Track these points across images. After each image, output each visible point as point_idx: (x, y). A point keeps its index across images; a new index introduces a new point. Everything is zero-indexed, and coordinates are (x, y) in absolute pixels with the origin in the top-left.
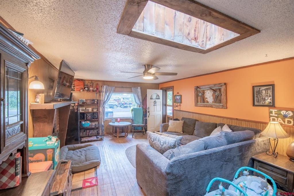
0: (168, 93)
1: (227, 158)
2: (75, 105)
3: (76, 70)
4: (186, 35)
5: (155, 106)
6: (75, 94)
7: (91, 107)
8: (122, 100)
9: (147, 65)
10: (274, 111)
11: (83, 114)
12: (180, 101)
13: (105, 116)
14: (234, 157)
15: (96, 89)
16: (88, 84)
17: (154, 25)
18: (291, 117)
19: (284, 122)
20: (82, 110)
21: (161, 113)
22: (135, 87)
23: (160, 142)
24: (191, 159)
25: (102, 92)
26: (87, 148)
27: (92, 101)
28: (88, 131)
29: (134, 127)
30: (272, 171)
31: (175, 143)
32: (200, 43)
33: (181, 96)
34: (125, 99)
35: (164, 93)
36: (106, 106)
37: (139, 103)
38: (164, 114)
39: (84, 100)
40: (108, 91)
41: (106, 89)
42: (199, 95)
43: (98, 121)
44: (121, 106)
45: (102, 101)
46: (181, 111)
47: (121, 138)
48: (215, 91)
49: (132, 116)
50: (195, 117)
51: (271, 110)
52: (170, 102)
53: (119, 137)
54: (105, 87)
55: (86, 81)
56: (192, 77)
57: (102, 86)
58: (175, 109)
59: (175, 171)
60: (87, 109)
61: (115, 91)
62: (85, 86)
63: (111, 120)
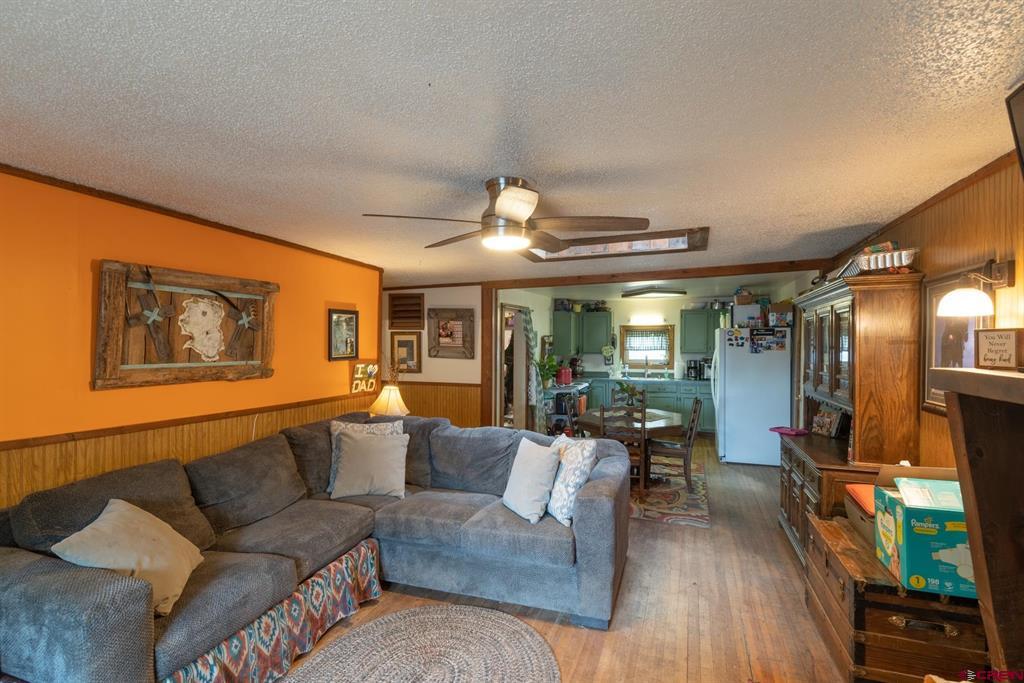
10: (361, 366)
18: (375, 376)
19: (367, 387)
48: (234, 309)
51: (358, 366)
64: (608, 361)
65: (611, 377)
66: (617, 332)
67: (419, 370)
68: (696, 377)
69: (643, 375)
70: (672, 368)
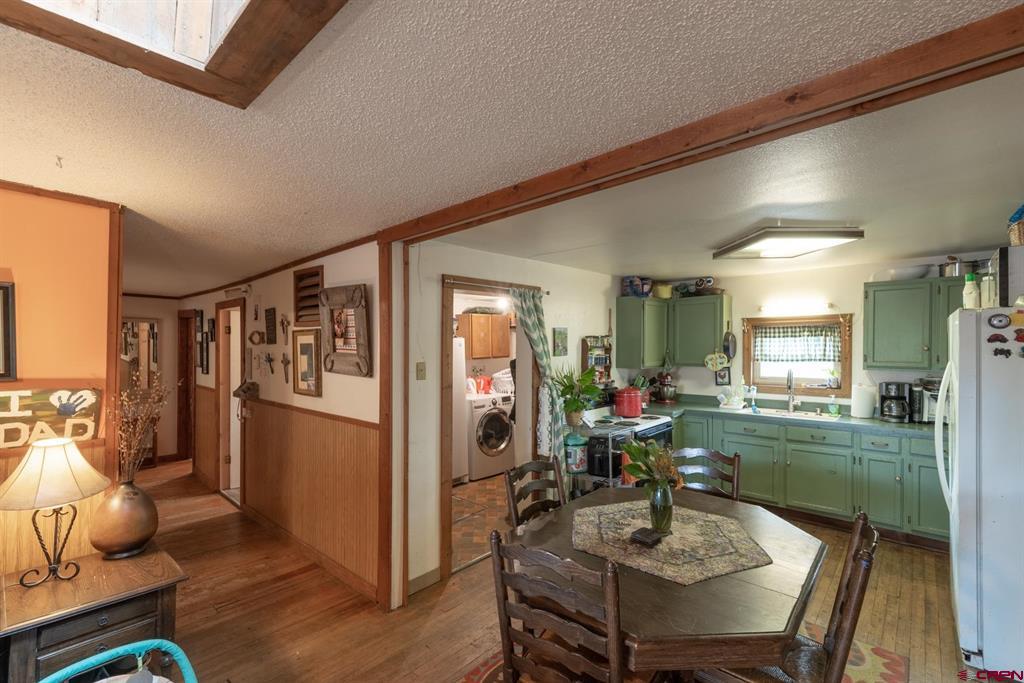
10: (14, 395)
18: (88, 412)
19: (60, 432)
51: (2, 394)
64: (722, 378)
65: (723, 409)
66: (738, 330)
67: (318, 393)
68: (900, 418)
69: (784, 405)
70: (848, 396)
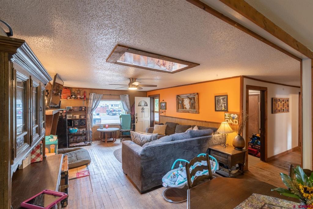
0: (155, 100)
1: (188, 147)
2: (63, 112)
3: (65, 80)
4: (157, 62)
5: (143, 113)
6: (63, 102)
7: (78, 114)
8: (110, 107)
9: (132, 79)
10: (227, 114)
11: (70, 121)
12: (165, 107)
13: (93, 123)
14: (194, 147)
15: (83, 96)
16: (75, 92)
17: (132, 57)
18: (236, 119)
19: (233, 122)
20: (69, 117)
21: (149, 119)
22: (123, 95)
23: (140, 138)
24: (159, 146)
25: (90, 99)
26: (76, 151)
27: (80, 108)
28: (75, 137)
29: (122, 133)
30: (220, 156)
31: (151, 138)
32: (168, 67)
33: (166, 103)
34: (114, 106)
35: (152, 100)
36: (94, 113)
37: (127, 110)
38: (152, 119)
39: (71, 107)
40: (95, 98)
41: (94, 96)
42: (179, 102)
43: (86, 127)
44: (109, 114)
45: (90, 108)
46: (166, 116)
47: (109, 143)
48: (190, 99)
49: (121, 122)
50: (177, 121)
51: (225, 114)
52: (157, 108)
53: (108, 142)
54: (93, 94)
55: (73, 89)
56: (174, 87)
57: (90, 94)
58: (161, 115)
59: (147, 154)
60: (74, 116)
61: (103, 99)
62: (72, 94)
63: (99, 126)
